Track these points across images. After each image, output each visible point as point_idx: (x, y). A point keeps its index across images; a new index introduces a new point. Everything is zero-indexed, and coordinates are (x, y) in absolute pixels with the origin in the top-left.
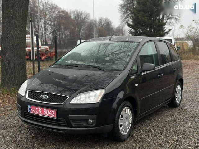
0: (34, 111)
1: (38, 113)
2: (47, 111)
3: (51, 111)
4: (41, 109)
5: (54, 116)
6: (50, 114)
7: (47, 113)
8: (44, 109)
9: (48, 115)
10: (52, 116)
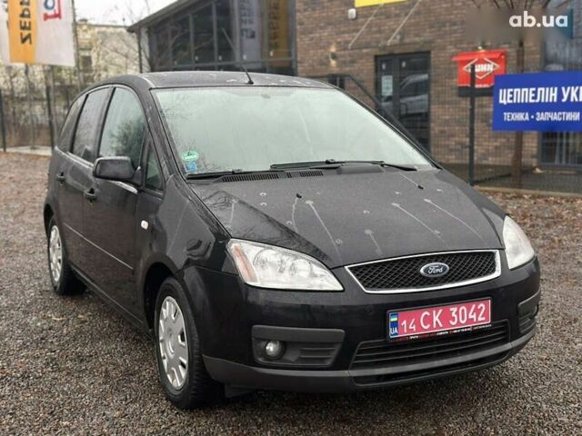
0: (414, 327)
1: (431, 328)
2: (463, 311)
3: (474, 306)
4: (440, 311)
5: (484, 319)
6: (473, 319)
7: (463, 319)
8: (451, 309)
9: (466, 323)
10: (477, 322)
